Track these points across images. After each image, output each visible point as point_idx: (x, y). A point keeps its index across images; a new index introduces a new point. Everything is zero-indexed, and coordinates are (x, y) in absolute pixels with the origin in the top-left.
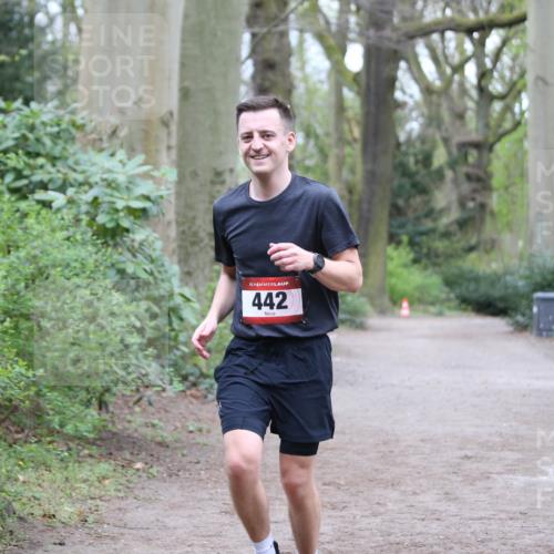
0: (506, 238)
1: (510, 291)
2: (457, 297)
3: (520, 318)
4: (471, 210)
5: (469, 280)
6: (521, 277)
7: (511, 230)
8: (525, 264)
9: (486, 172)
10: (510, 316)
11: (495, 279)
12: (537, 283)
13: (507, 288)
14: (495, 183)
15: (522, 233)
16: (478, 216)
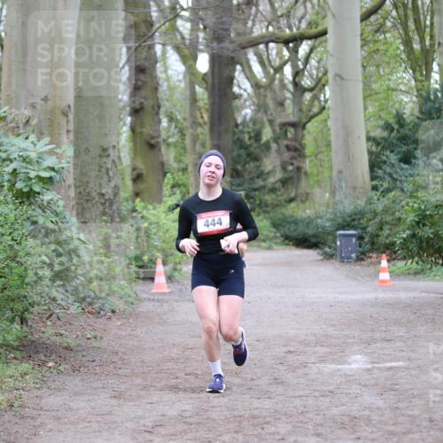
0: (317, 191)
1: (320, 230)
2: (282, 236)
3: (327, 250)
4: (291, 171)
5: (290, 223)
6: (327, 220)
7: (320, 186)
8: (330, 210)
9: (301, 145)
10: (320, 248)
11: (309, 222)
12: (339, 224)
13: (318, 228)
14: (308, 151)
15: (328, 188)
16: (295, 176)
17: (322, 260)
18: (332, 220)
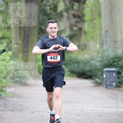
0: (91, 43)
1: (93, 67)
2: (69, 71)
3: (97, 80)
4: (75, 31)
5: (75, 63)
6: (98, 61)
7: (94, 40)
8: (100, 55)
9: (82, 14)
10: (93, 79)
11: (86, 63)
12: (105, 64)
13: (92, 66)
14: (86, 18)
15: (99, 41)
16: (78, 34)
17: (94, 86)
18: (100, 62)
